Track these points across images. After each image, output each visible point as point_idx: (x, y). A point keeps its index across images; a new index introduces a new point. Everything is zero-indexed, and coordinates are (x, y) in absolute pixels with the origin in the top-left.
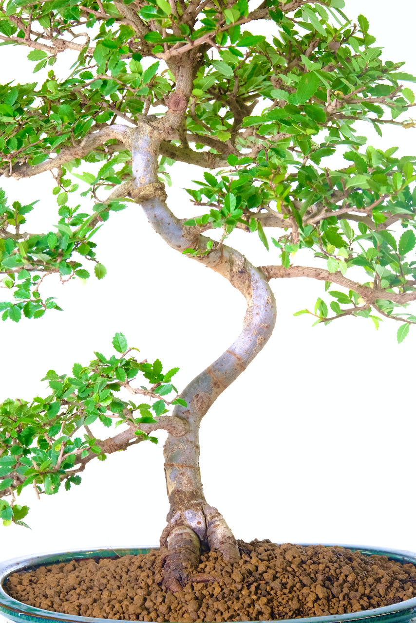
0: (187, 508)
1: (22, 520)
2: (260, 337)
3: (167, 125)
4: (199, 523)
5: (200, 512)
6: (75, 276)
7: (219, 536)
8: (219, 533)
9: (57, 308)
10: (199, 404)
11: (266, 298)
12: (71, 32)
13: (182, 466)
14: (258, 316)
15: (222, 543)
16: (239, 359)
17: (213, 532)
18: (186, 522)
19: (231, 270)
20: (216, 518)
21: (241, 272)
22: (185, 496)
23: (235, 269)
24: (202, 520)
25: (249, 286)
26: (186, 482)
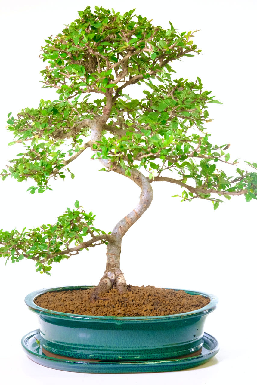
0: (109, 271)
1: (48, 272)
2: (144, 205)
3: (102, 119)
4: (112, 277)
5: (113, 273)
6: (60, 177)
7: (119, 283)
8: (120, 281)
9: (50, 189)
10: (121, 230)
11: (147, 189)
12: (60, 82)
13: (111, 255)
14: (144, 196)
15: (119, 285)
16: (137, 213)
17: (117, 281)
18: (108, 276)
19: (134, 178)
20: (119, 276)
21: (138, 179)
22: (111, 266)
23: (135, 177)
24: (113, 276)
25: (141, 184)
26: (112, 261)
